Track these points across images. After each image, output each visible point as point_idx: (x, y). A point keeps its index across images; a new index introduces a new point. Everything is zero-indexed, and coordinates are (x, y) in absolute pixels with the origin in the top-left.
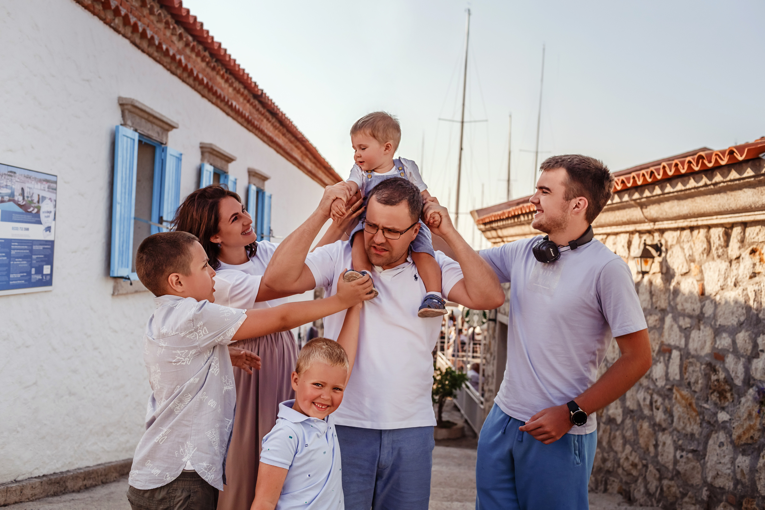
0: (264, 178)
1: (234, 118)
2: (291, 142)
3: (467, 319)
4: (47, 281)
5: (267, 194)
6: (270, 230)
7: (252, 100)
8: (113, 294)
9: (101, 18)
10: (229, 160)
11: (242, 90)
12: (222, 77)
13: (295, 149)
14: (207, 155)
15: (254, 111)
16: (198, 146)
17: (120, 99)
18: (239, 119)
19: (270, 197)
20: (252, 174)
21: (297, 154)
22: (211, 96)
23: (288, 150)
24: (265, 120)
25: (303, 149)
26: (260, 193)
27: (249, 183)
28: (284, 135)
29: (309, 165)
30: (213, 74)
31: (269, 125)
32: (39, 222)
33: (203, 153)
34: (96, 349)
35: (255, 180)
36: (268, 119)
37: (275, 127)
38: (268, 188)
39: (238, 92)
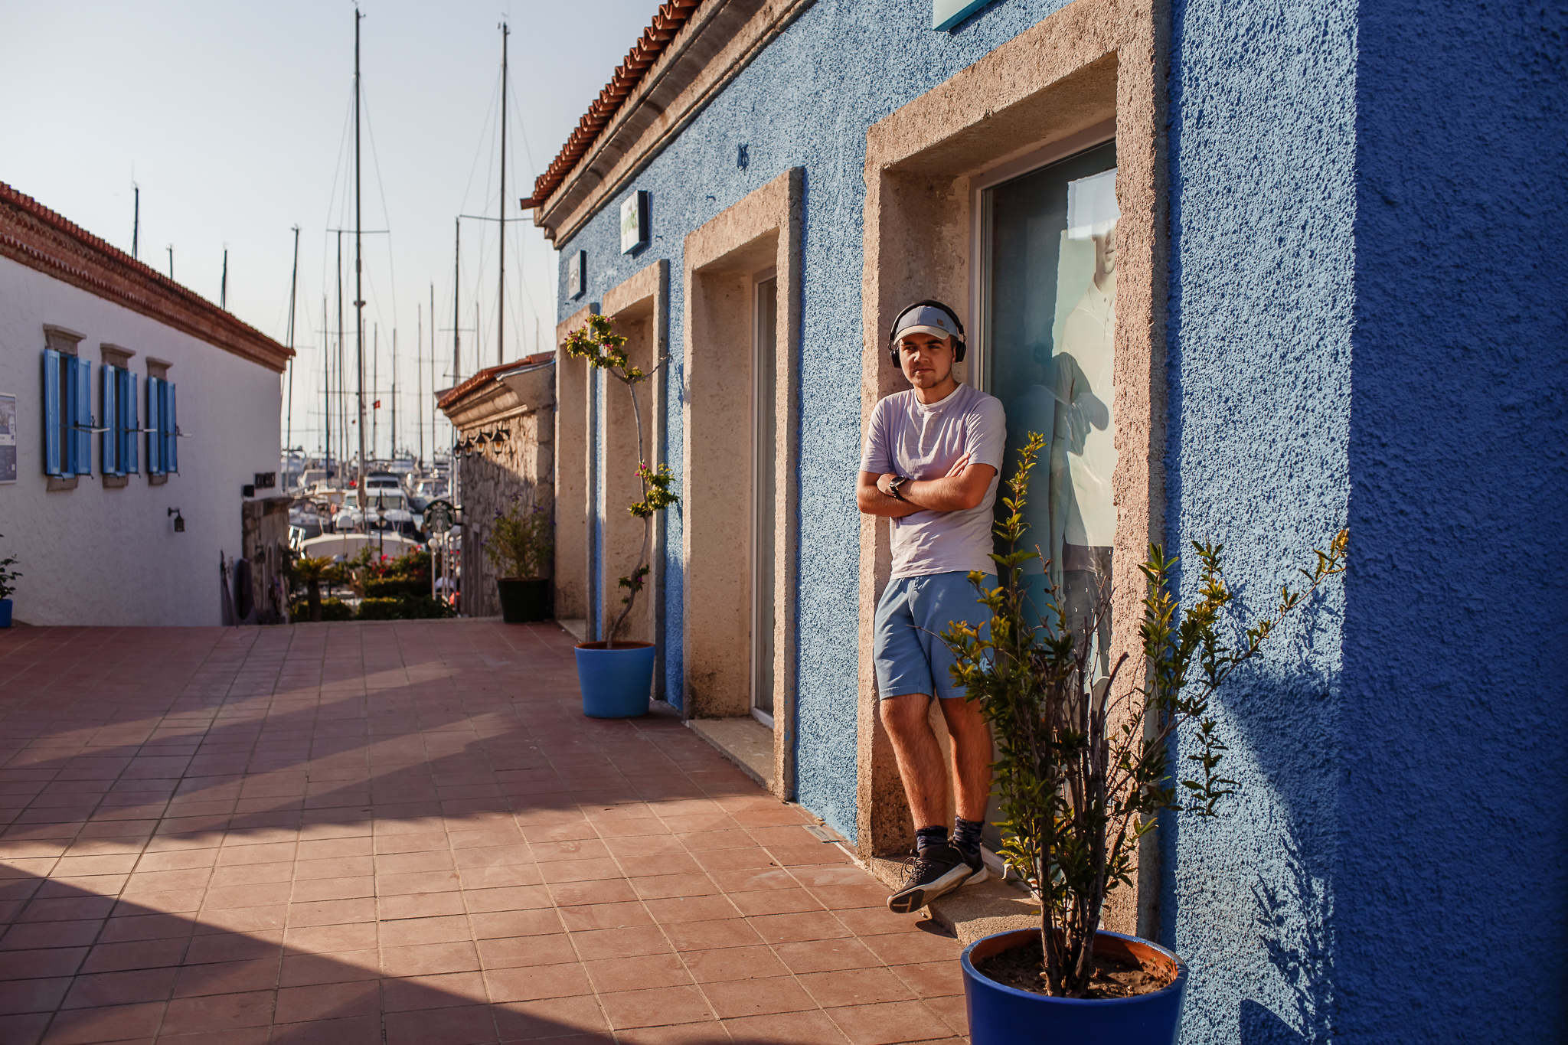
0: (165, 366)
1: (129, 308)
2: (196, 314)
3: (429, 525)
4: (14, 477)
5: (170, 384)
6: (176, 428)
7: (149, 285)
8: (48, 490)
9: (31, 267)
10: (128, 355)
11: (138, 278)
12: (120, 274)
13: (202, 320)
14: (108, 355)
15: (150, 294)
16: (99, 347)
17: (45, 326)
18: (136, 307)
19: (174, 387)
20: (151, 363)
21: (205, 327)
22: (108, 294)
23: (193, 324)
24: (163, 300)
25: (213, 317)
26: (162, 384)
27: (149, 375)
28: (187, 309)
29: (223, 335)
30: (108, 274)
31: (168, 303)
32: (8, 433)
33: (103, 354)
34: (39, 533)
35: (155, 371)
36: (167, 298)
37: (175, 304)
38: (171, 376)
39: (134, 281)
